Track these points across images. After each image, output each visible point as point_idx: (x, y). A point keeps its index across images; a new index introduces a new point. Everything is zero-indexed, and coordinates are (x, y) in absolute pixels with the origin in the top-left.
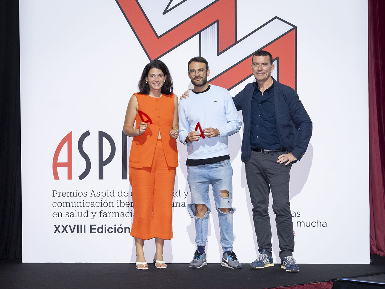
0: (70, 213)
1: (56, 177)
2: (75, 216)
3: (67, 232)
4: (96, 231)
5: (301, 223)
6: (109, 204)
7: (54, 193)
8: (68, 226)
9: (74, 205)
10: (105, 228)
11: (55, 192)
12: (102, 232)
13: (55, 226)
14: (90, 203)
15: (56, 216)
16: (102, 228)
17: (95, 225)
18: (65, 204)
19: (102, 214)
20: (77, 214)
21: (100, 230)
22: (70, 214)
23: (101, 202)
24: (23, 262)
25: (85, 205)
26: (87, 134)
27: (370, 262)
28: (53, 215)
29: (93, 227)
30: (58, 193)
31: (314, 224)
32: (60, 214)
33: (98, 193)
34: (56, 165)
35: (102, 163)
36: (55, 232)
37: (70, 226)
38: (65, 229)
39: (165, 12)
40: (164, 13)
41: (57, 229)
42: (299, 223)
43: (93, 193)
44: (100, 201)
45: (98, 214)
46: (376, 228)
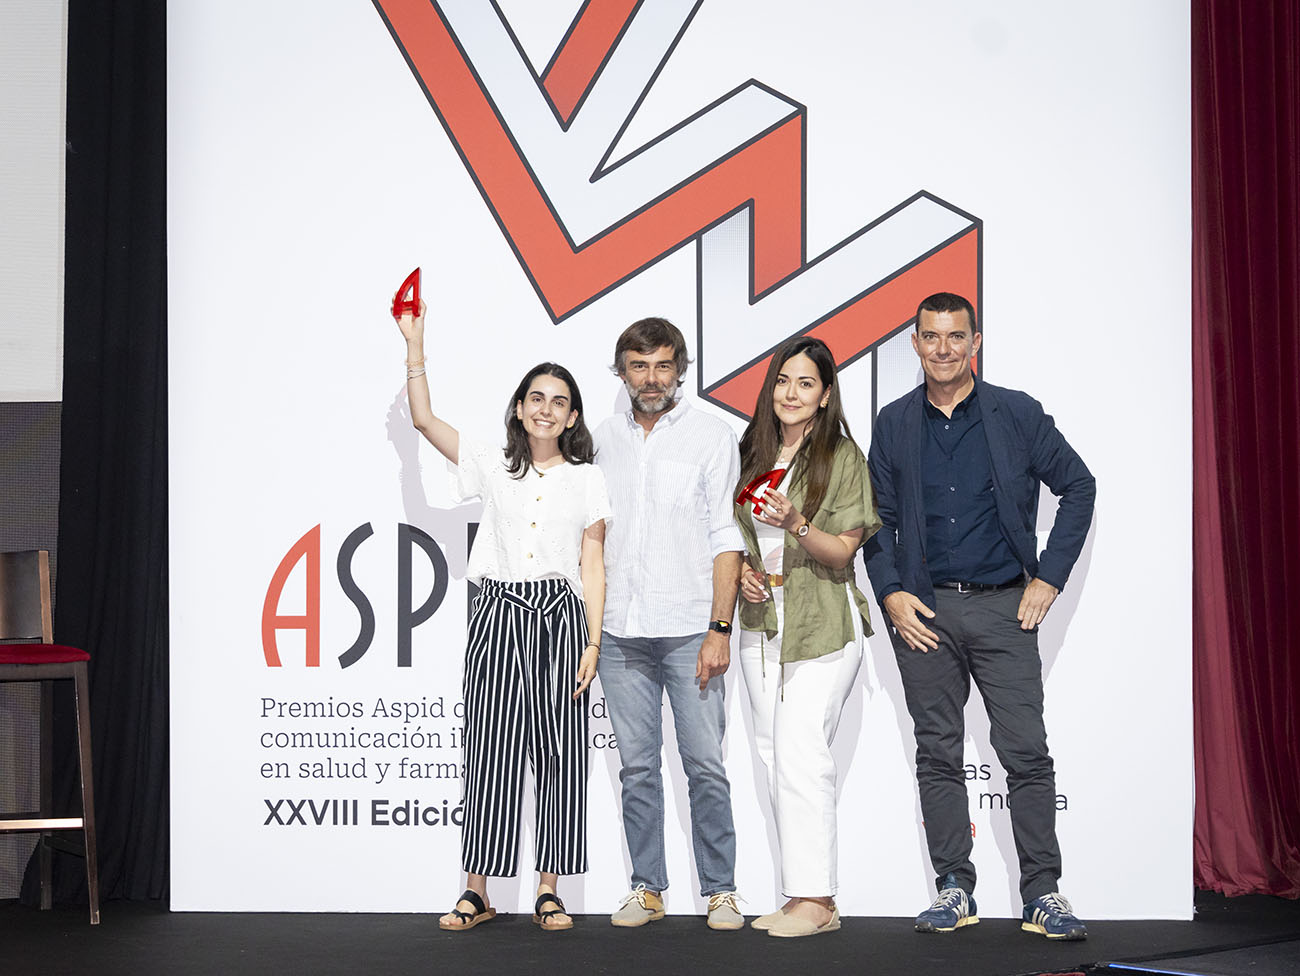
0: (311, 766)
1: (273, 659)
2: (326, 773)
3: (303, 823)
4: (388, 817)
5: (991, 798)
6: (427, 738)
7: (267, 705)
8: (307, 803)
9: (323, 742)
10: (416, 810)
11: (269, 704)
12: (407, 822)
13: (268, 802)
14: (372, 736)
15: (271, 773)
16: (406, 810)
17: (386, 802)
18: (298, 738)
19: (407, 770)
20: (334, 768)
21: (401, 816)
22: (311, 770)
23: (405, 732)
24: (172, 909)
25: (356, 742)
26: (364, 532)
27: (1195, 915)
28: (262, 770)
29: (379, 807)
30: (277, 706)
32: (283, 769)
33: (396, 706)
34: (272, 622)
35: (409, 620)
36: (267, 823)
37: (311, 802)
38: (296, 812)
39: (597, 175)
40: (593, 179)
41: (274, 812)
42: (986, 800)
43: (380, 707)
44: (401, 732)
45: (395, 769)
46: (1213, 814)
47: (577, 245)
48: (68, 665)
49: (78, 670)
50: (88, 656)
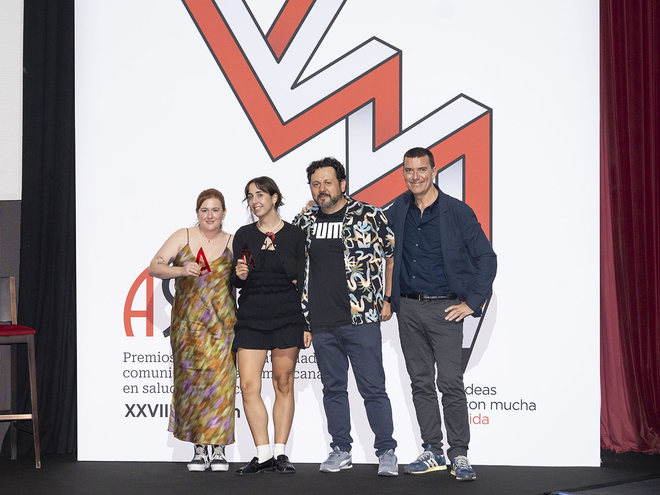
0: (149, 387)
1: (129, 332)
2: (157, 391)
3: (145, 416)
5: (497, 404)
8: (147, 406)
9: (155, 375)
11: (128, 355)
13: (127, 405)
15: (128, 390)
18: (143, 373)
20: (161, 388)
22: (149, 389)
24: (78, 460)
27: (601, 463)
28: (124, 389)
30: (132, 357)
31: (516, 406)
32: (135, 388)
36: (127, 416)
37: (149, 405)
38: (142, 411)
39: (295, 86)
40: (292, 88)
41: (130, 410)
42: (494, 405)
46: (610, 411)
47: (285, 121)
48: (25, 336)
49: (29, 338)
50: (34, 331)
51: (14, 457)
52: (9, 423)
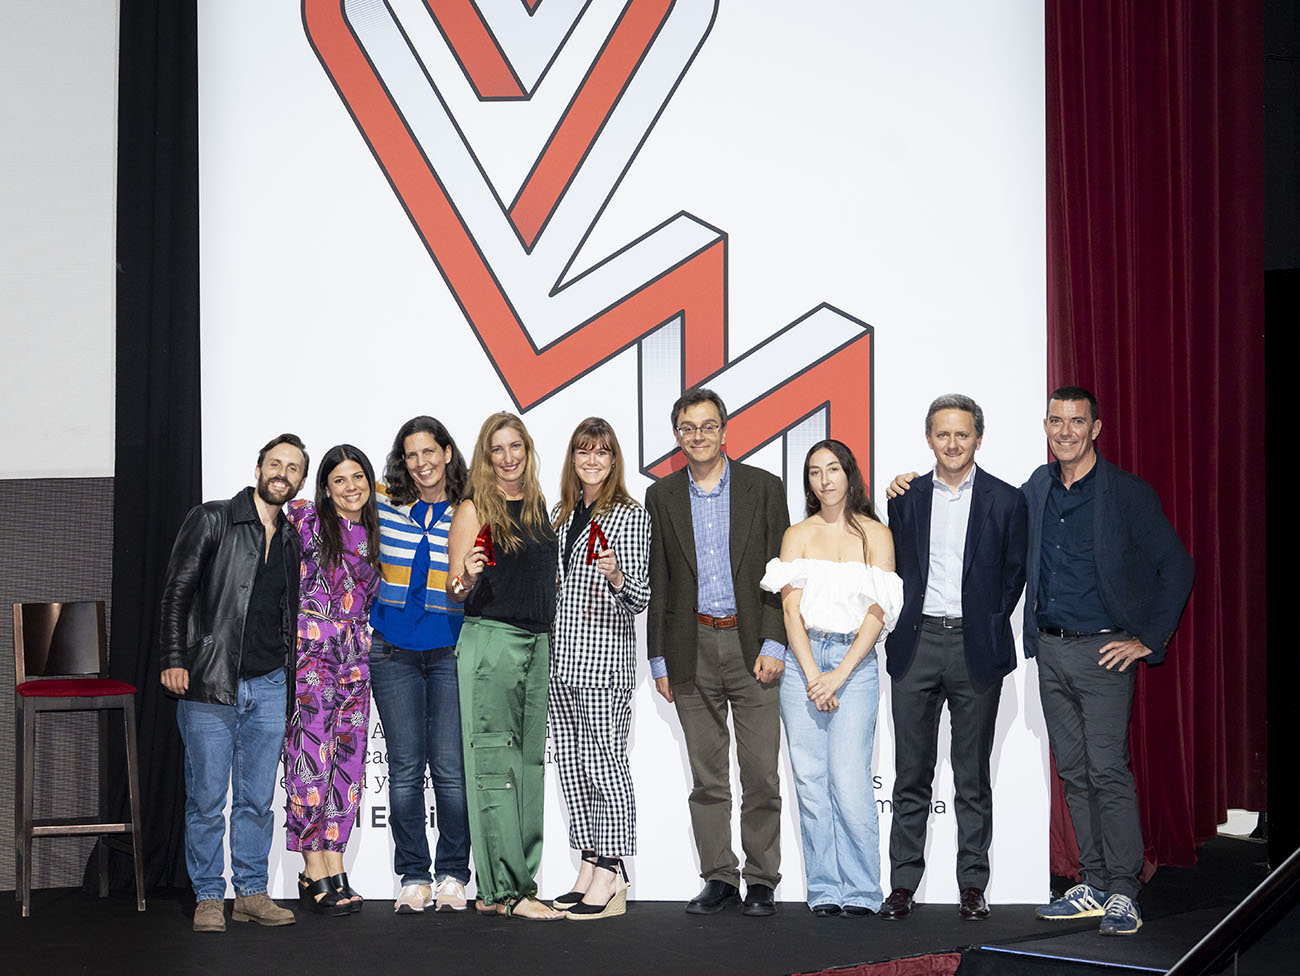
5: (883, 803)
29: (378, 813)
39: (555, 291)
40: (552, 294)
47: (539, 348)
48: (119, 697)
49: (126, 701)
50: (134, 690)
51: (104, 892)
52: (96, 838)
